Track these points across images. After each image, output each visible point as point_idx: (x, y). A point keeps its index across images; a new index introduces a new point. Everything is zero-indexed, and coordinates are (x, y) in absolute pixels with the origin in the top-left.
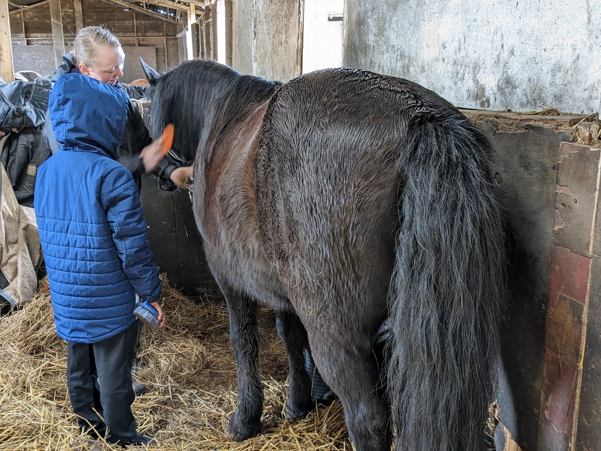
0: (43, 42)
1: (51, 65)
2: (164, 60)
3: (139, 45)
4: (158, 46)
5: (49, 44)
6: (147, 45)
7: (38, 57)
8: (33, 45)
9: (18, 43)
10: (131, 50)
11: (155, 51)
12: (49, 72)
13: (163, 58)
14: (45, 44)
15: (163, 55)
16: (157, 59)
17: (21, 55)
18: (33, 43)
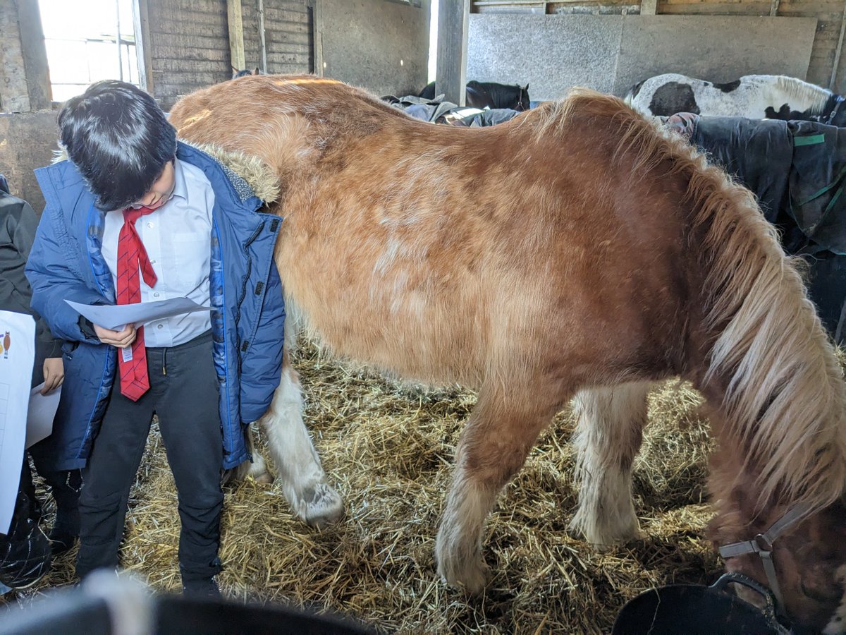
0: (577, 8)
1: (581, 56)
2: (834, 51)
3: (779, 14)
4: (825, 17)
5: (587, 13)
6: (799, 15)
7: (559, 40)
8: (557, 13)
9: (533, 10)
10: (755, 25)
11: (815, 28)
12: (575, 70)
13: (831, 47)
14: (578, 12)
15: (833, 39)
16: (814, 49)
17: (531, 35)
18: (558, 10)
